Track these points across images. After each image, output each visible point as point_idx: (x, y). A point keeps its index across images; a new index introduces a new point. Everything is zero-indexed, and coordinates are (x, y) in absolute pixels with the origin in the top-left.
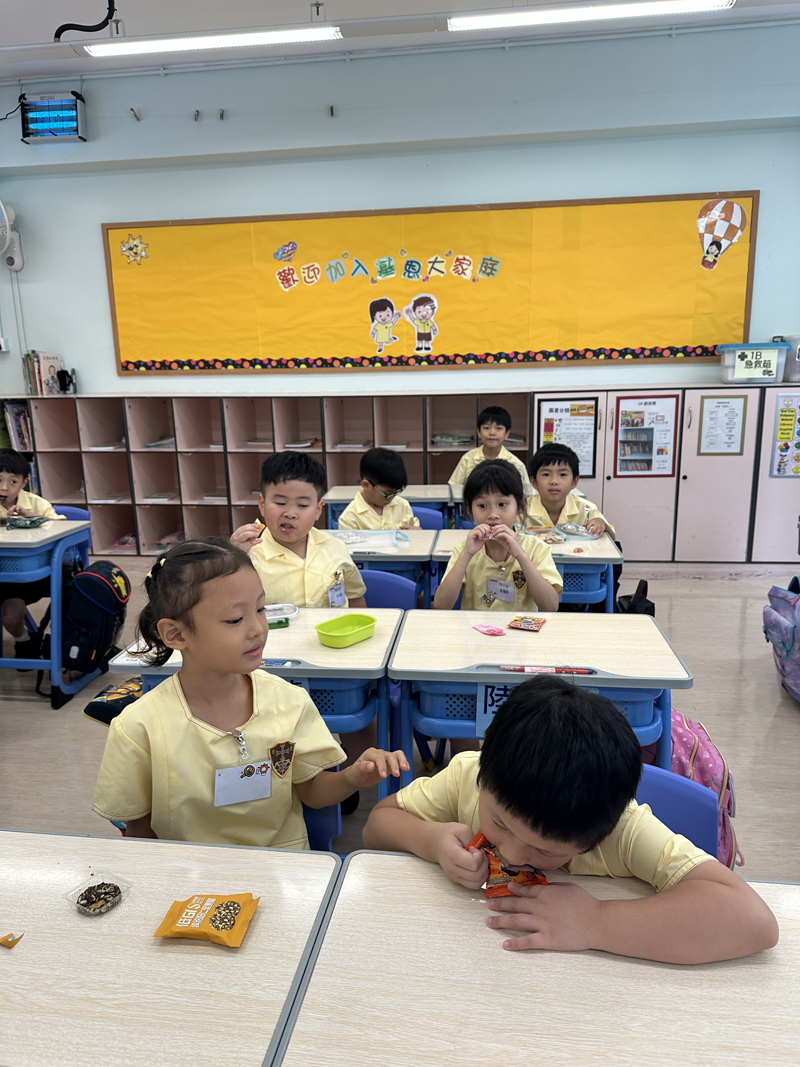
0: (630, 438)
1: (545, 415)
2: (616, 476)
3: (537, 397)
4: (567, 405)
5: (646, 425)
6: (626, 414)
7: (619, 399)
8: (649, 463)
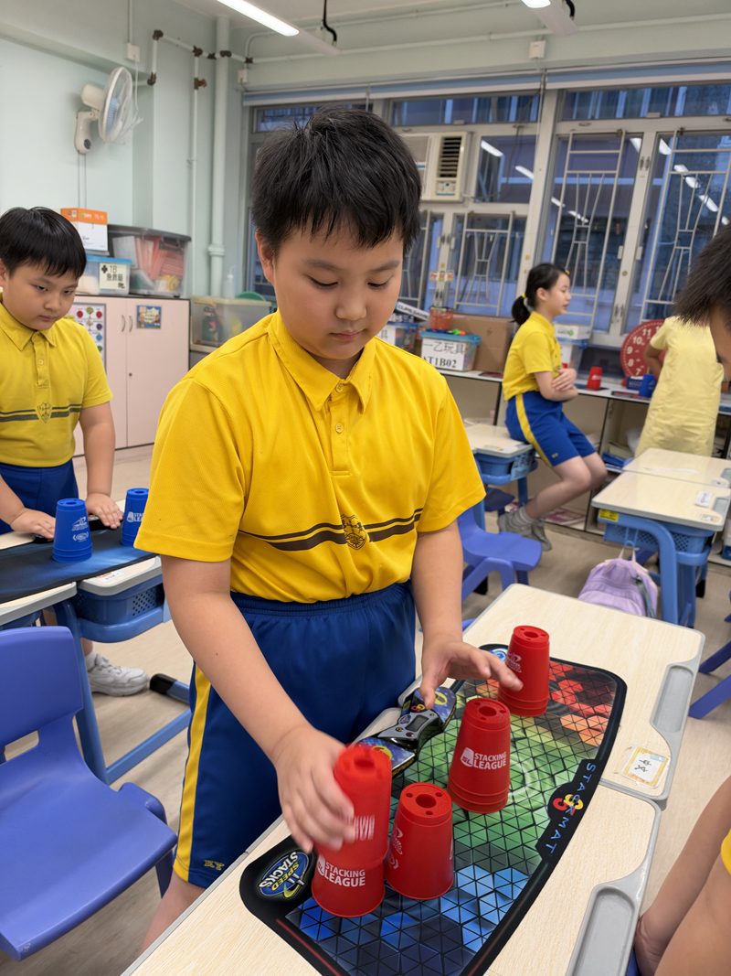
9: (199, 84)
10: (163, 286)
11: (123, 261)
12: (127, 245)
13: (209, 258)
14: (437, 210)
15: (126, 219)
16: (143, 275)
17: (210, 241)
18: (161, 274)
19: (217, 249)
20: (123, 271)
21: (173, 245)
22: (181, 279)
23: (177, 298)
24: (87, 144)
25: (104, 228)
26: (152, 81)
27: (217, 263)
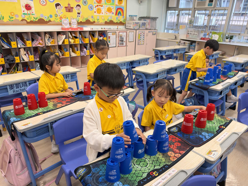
0: (121, 39)
1: (109, 35)
2: (119, 46)
3: (108, 31)
4: (112, 33)
5: (123, 37)
6: (120, 35)
7: (119, 32)
8: (123, 44)
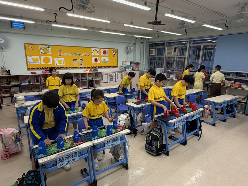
9: (142, 43)
10: (136, 69)
11: (132, 67)
12: (132, 64)
13: (143, 64)
14: (174, 57)
15: (132, 61)
16: (134, 68)
17: (143, 62)
18: (136, 68)
19: (144, 63)
20: (132, 68)
21: (138, 64)
22: (139, 68)
23: (138, 70)
24: (128, 52)
25: (129, 63)
26: (136, 44)
27: (144, 65)
